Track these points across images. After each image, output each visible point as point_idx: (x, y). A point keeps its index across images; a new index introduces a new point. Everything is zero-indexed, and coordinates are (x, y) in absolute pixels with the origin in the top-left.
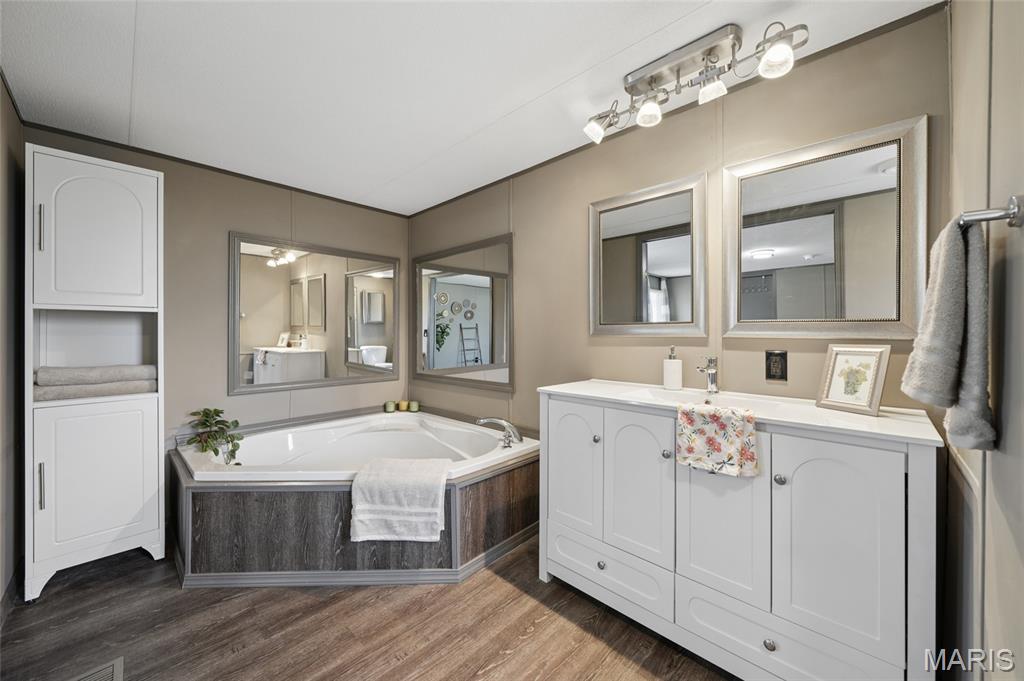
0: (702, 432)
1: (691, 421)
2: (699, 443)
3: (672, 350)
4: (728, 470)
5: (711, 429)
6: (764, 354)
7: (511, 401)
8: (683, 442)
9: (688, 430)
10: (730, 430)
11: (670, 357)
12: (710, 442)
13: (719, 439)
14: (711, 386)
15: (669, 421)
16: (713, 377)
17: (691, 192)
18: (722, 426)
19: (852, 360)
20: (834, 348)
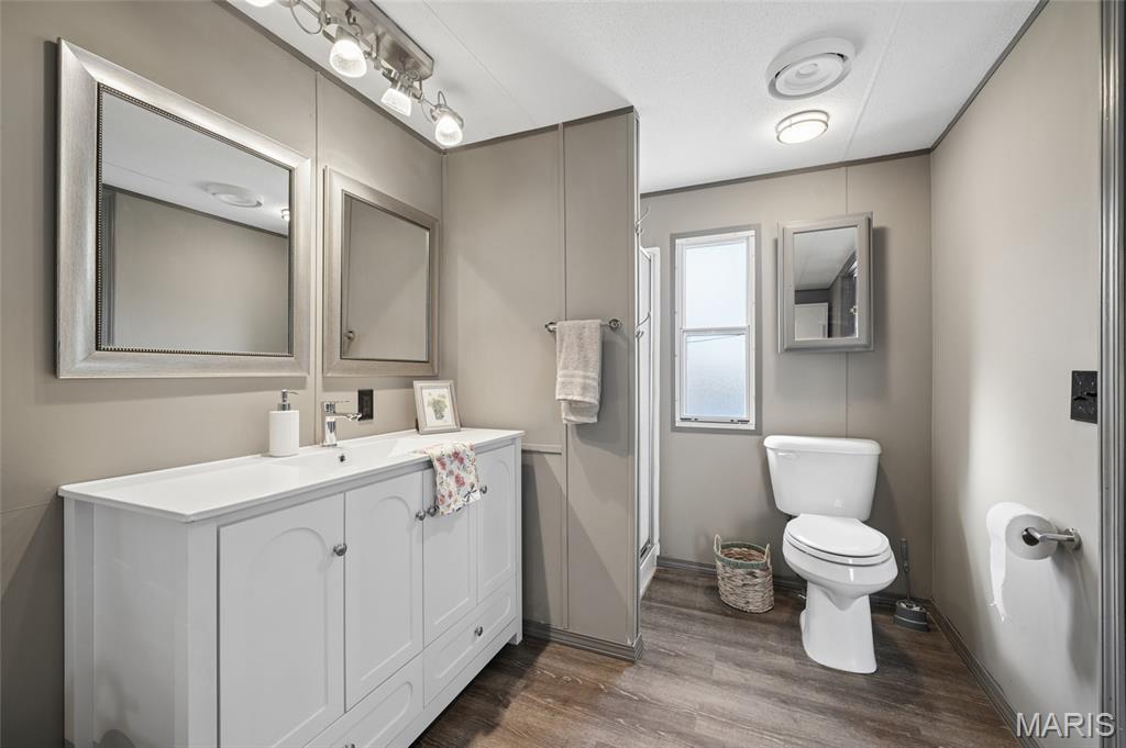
0: (451, 473)
1: (443, 465)
2: (452, 484)
3: (284, 395)
5: (455, 466)
6: (357, 394)
8: (443, 489)
9: (443, 474)
10: (466, 462)
11: (284, 408)
12: (458, 479)
13: (463, 474)
14: (330, 437)
15: (429, 471)
16: (332, 426)
17: (291, 171)
18: (461, 461)
19: (429, 393)
20: (417, 384)
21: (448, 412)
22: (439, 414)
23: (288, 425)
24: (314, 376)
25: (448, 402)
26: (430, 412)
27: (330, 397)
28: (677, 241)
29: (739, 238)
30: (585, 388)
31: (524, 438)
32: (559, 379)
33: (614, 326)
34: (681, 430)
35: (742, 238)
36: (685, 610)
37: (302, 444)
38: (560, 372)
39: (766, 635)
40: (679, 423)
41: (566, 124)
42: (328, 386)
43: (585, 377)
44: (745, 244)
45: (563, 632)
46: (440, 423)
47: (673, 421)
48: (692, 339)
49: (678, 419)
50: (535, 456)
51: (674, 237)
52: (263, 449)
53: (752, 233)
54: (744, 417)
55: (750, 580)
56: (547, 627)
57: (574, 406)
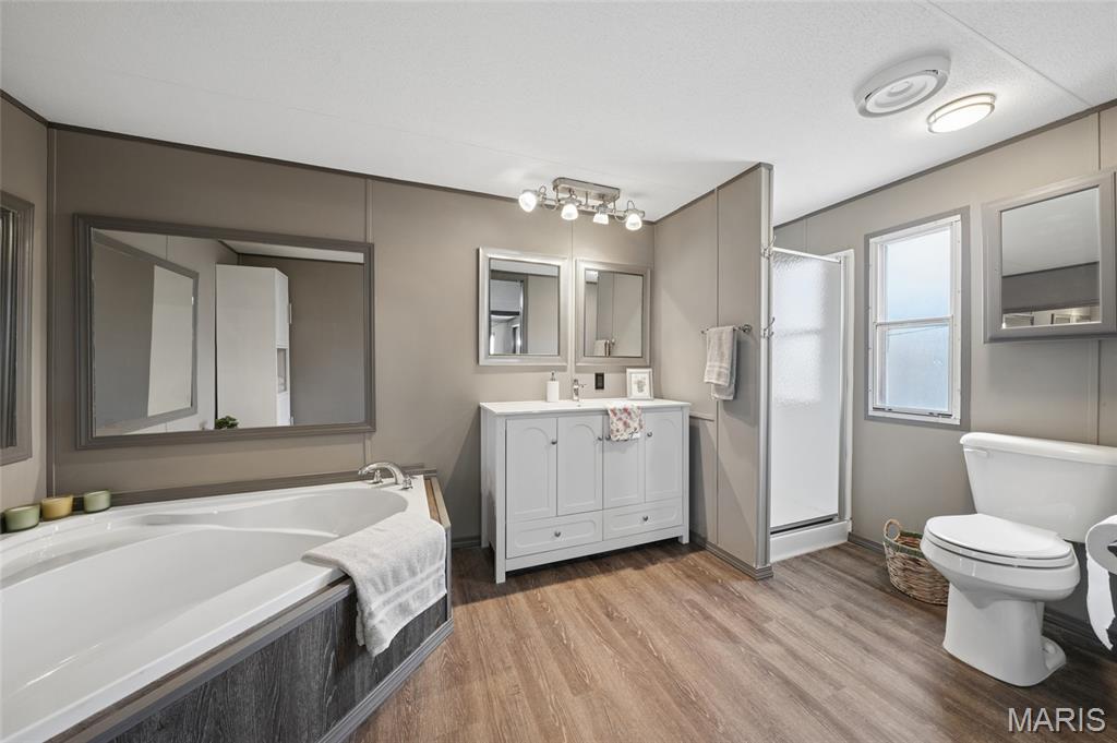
0: (620, 419)
1: (615, 414)
2: (620, 425)
3: (553, 374)
4: (635, 436)
5: (624, 416)
6: (595, 375)
7: (368, 442)
8: (613, 427)
9: (615, 419)
10: (633, 414)
11: (552, 380)
12: (625, 423)
13: (629, 421)
14: (576, 398)
15: (606, 417)
16: (576, 390)
17: (559, 267)
18: (629, 414)
19: (638, 376)
20: (629, 370)
21: (646, 388)
22: (641, 389)
23: (554, 388)
24: (571, 365)
25: (647, 381)
26: (635, 387)
27: (577, 376)
28: (871, 240)
29: (941, 226)
30: (719, 374)
31: (691, 408)
32: (707, 368)
33: (747, 330)
34: (874, 419)
35: (947, 224)
36: (839, 573)
37: (560, 399)
38: (708, 364)
39: (909, 616)
40: (871, 413)
41: (719, 188)
42: (578, 370)
43: (721, 367)
44: (948, 232)
45: (715, 547)
46: (641, 395)
47: (867, 410)
48: (893, 331)
49: (870, 408)
50: (700, 421)
51: (867, 238)
52: (545, 399)
53: (959, 217)
54: (945, 410)
55: (914, 566)
56: (705, 540)
57: (718, 388)
